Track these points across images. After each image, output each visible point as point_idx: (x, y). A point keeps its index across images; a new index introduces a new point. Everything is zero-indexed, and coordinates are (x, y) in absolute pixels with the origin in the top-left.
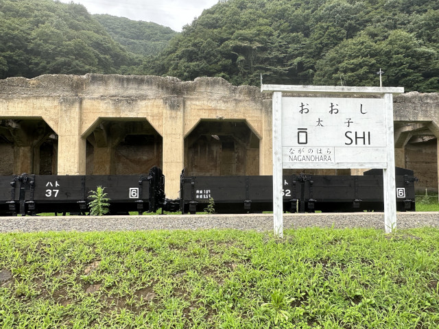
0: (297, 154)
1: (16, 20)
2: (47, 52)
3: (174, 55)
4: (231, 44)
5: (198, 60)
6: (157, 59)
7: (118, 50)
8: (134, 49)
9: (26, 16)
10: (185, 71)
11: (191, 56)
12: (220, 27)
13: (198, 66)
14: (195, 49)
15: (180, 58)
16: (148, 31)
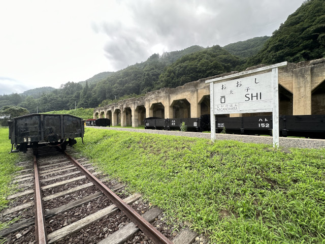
0: (220, 107)
1: (193, 62)
2: (203, 71)
3: (265, 52)
4: (312, 29)
5: (283, 49)
6: (255, 57)
7: (235, 59)
8: (244, 56)
9: (196, 59)
10: (273, 58)
11: (277, 48)
12: (303, 21)
13: (283, 52)
14: (281, 43)
15: (270, 52)
16: (252, 43)
